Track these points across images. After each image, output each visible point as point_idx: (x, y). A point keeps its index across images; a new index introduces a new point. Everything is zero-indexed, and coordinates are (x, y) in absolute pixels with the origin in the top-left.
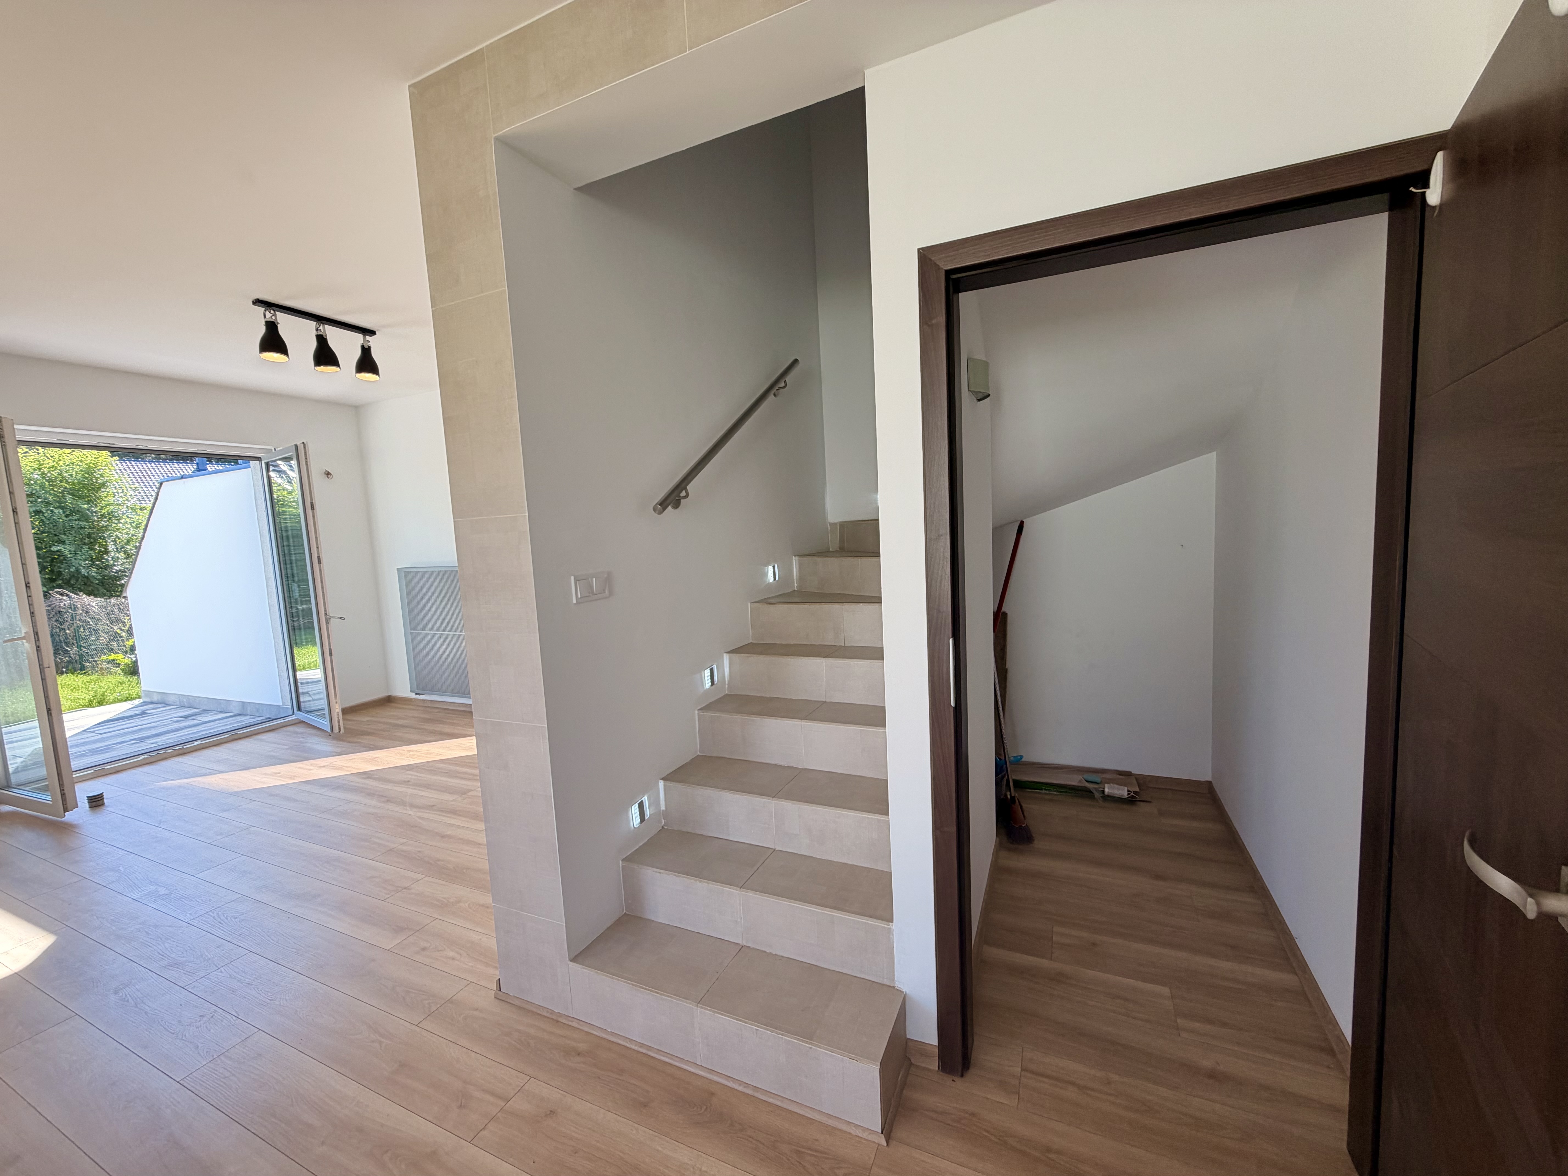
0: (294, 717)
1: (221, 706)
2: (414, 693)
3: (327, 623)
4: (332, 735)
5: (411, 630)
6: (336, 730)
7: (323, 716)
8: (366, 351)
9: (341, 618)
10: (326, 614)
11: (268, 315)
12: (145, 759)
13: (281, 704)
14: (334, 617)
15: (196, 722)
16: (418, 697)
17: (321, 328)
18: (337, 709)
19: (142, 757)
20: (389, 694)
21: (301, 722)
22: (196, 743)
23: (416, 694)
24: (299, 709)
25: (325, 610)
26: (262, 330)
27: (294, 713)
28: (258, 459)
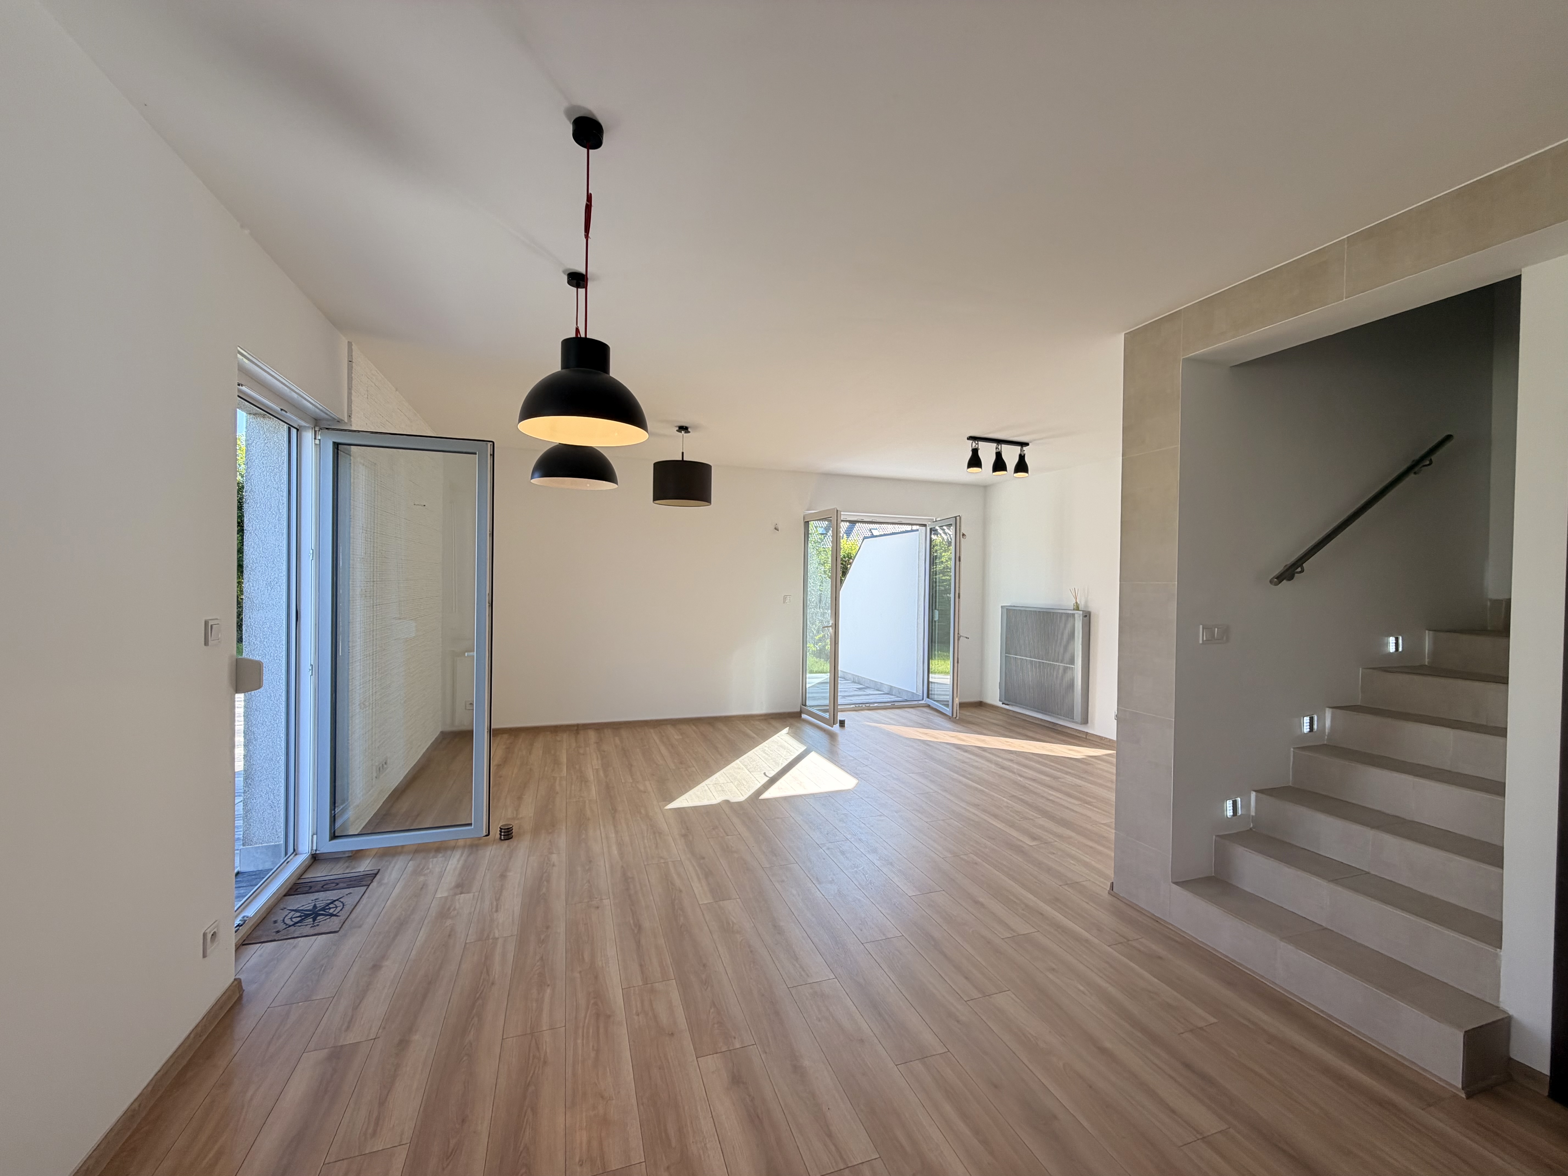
0: (923, 702)
1: (878, 687)
2: (1001, 703)
3: (958, 640)
4: (951, 719)
5: (1006, 653)
6: (955, 716)
7: (947, 706)
8: (1022, 458)
9: (967, 638)
10: (958, 634)
11: (974, 444)
12: (853, 707)
13: (915, 692)
14: (963, 637)
15: (865, 693)
16: (1004, 706)
17: (999, 447)
18: (957, 701)
19: (852, 706)
20: (981, 700)
21: (929, 706)
22: (876, 705)
23: (1003, 704)
24: (928, 697)
25: (958, 631)
26: (969, 454)
27: (923, 699)
28: (925, 525)
